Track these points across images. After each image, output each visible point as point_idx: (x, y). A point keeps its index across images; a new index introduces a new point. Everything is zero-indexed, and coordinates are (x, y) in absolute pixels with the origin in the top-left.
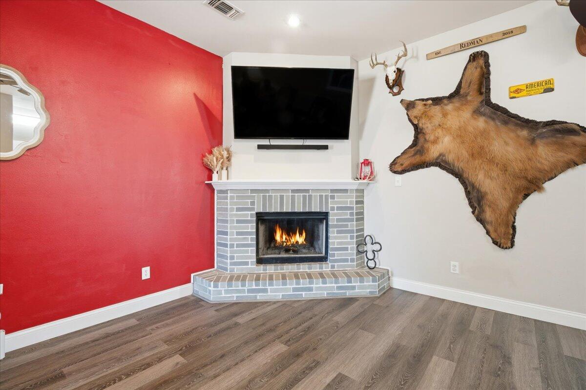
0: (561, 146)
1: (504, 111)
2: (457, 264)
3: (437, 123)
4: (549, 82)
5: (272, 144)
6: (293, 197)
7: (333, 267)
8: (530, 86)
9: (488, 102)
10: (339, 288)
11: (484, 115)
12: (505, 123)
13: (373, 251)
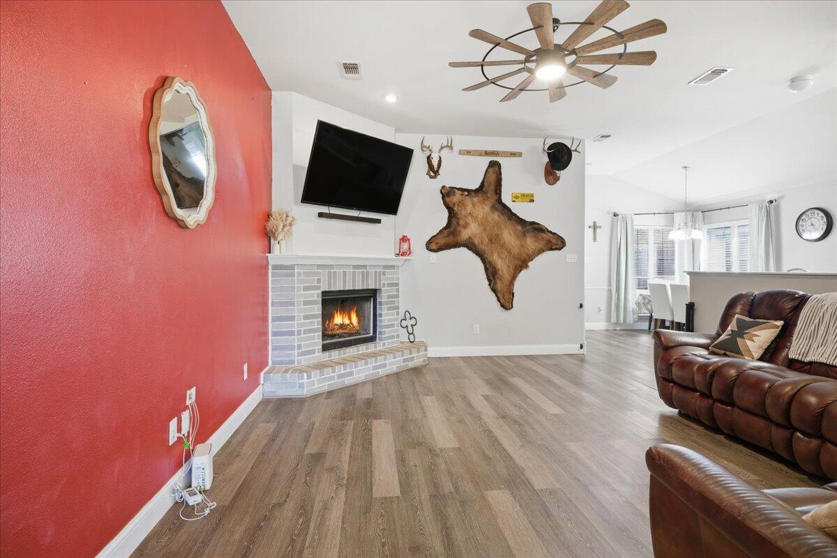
0: (537, 239)
1: (509, 210)
2: (478, 326)
3: (469, 211)
4: (532, 195)
5: (331, 212)
6: (354, 273)
7: (384, 345)
8: (523, 195)
9: (500, 201)
10: (405, 360)
11: (498, 210)
12: (510, 219)
13: (412, 326)
